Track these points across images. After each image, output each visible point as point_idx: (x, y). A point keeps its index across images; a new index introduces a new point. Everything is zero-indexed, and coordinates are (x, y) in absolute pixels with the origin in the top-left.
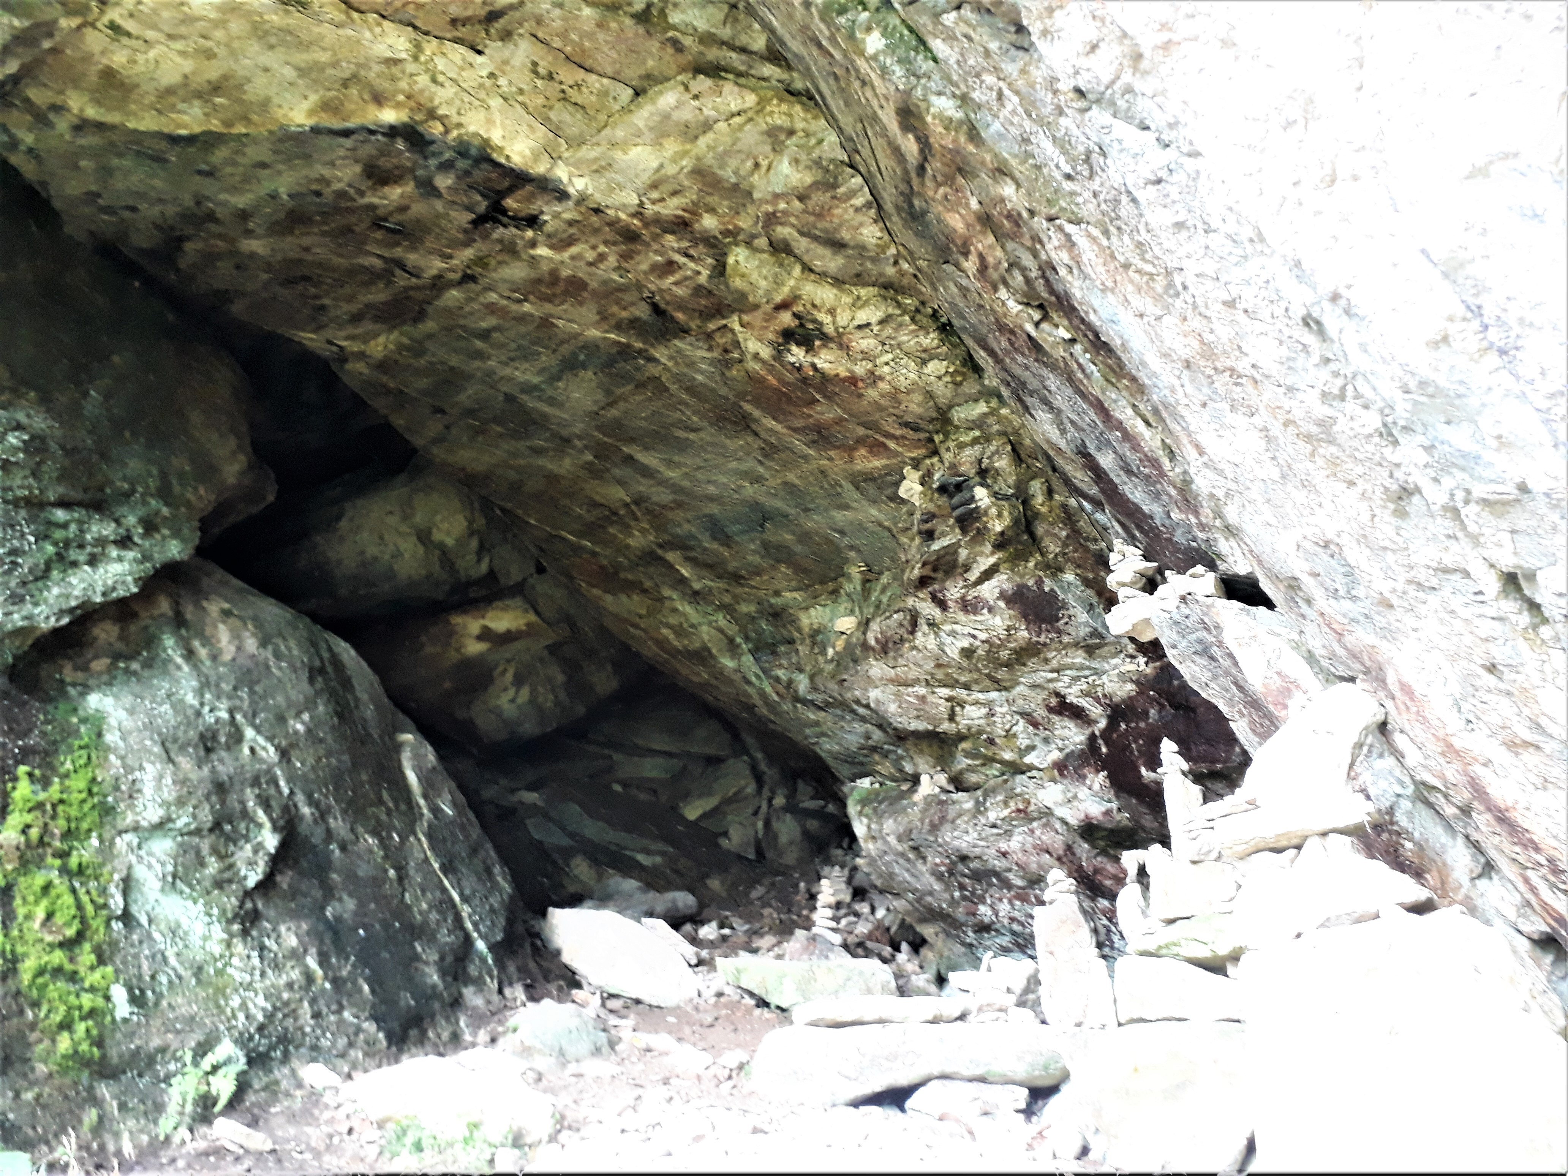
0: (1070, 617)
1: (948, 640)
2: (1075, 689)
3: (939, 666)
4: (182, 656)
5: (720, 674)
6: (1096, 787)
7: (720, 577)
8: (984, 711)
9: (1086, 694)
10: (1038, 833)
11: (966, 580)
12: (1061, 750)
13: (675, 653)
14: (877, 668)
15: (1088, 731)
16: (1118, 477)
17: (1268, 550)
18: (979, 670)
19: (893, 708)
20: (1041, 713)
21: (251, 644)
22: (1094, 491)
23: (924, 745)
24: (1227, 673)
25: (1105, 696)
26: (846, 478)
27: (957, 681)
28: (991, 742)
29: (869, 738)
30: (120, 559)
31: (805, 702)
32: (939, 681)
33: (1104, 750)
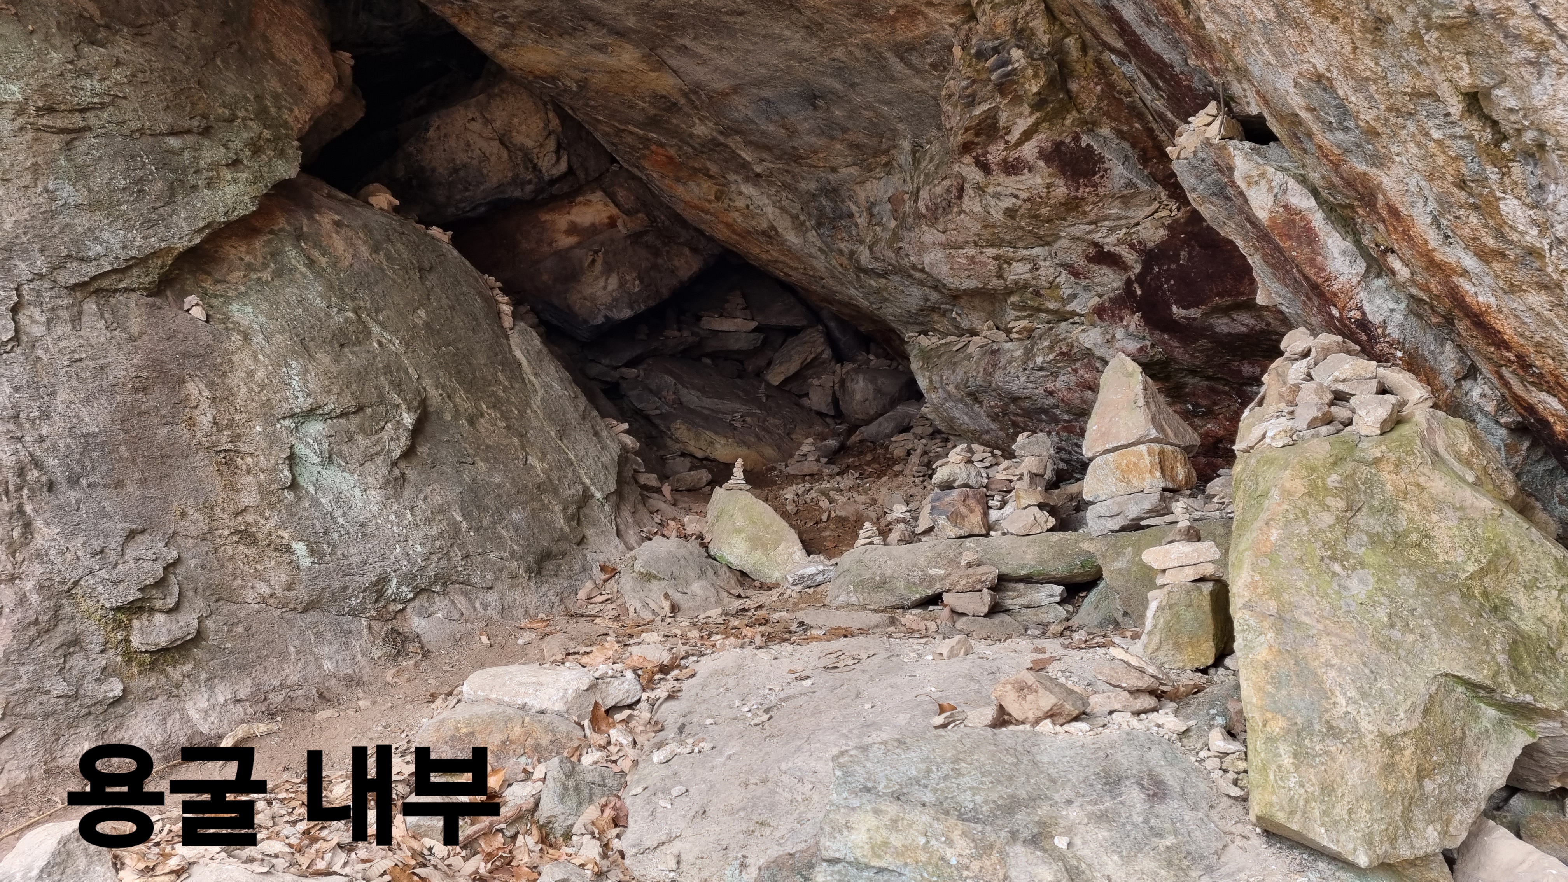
0: (1106, 170)
1: (992, 202)
2: (1112, 239)
3: (985, 227)
4: (305, 265)
5: (788, 251)
6: (1132, 327)
7: (779, 158)
8: (1029, 266)
9: (1120, 242)
10: (1081, 372)
11: (1007, 142)
12: (1100, 296)
13: (746, 234)
14: (930, 235)
15: (1125, 277)
16: (1140, 29)
17: (1270, 88)
18: (1022, 228)
19: (945, 269)
20: (1080, 262)
21: (364, 251)
22: (1119, 44)
23: (977, 302)
24: (1241, 211)
25: (1140, 242)
26: (889, 49)
27: (1003, 240)
28: (1037, 294)
29: (927, 300)
30: (235, 181)
31: (866, 271)
32: (987, 241)
33: (1139, 292)
